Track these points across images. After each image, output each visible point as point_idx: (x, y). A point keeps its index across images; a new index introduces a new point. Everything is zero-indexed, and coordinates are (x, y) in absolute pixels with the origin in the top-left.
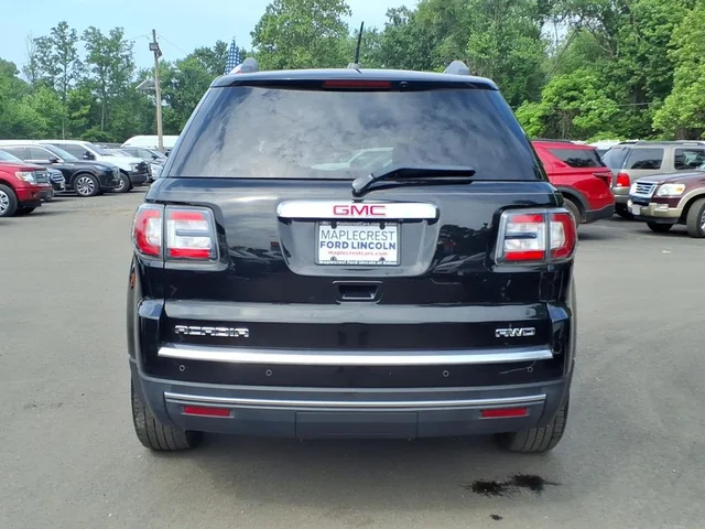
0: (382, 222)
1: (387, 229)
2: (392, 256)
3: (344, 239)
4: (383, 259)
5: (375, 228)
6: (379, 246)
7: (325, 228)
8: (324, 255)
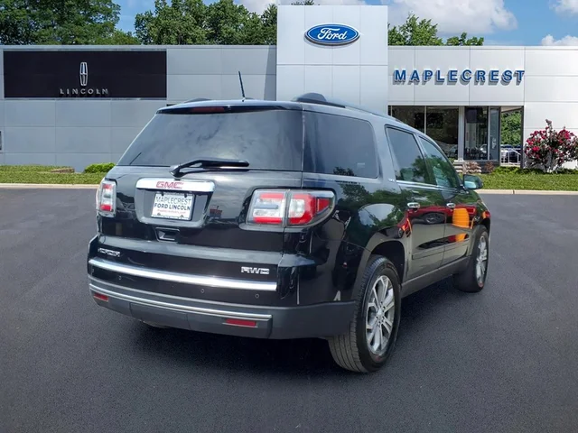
0: (186, 193)
1: (188, 197)
2: (187, 215)
3: (166, 203)
4: (182, 216)
5: (182, 197)
6: (183, 208)
7: (158, 195)
8: (155, 212)
